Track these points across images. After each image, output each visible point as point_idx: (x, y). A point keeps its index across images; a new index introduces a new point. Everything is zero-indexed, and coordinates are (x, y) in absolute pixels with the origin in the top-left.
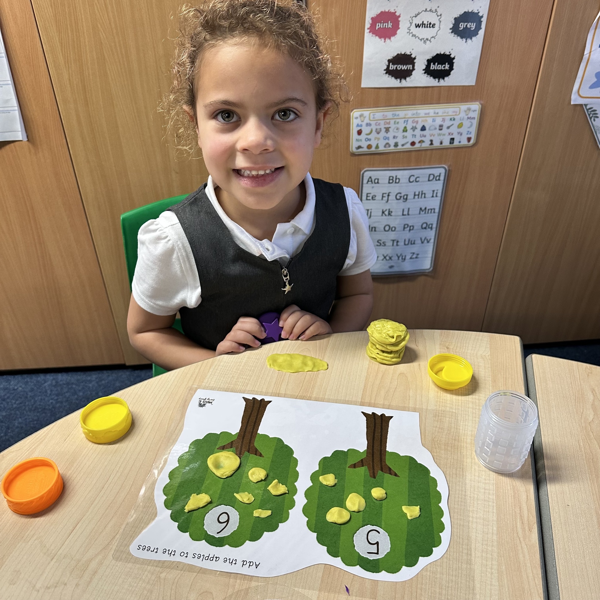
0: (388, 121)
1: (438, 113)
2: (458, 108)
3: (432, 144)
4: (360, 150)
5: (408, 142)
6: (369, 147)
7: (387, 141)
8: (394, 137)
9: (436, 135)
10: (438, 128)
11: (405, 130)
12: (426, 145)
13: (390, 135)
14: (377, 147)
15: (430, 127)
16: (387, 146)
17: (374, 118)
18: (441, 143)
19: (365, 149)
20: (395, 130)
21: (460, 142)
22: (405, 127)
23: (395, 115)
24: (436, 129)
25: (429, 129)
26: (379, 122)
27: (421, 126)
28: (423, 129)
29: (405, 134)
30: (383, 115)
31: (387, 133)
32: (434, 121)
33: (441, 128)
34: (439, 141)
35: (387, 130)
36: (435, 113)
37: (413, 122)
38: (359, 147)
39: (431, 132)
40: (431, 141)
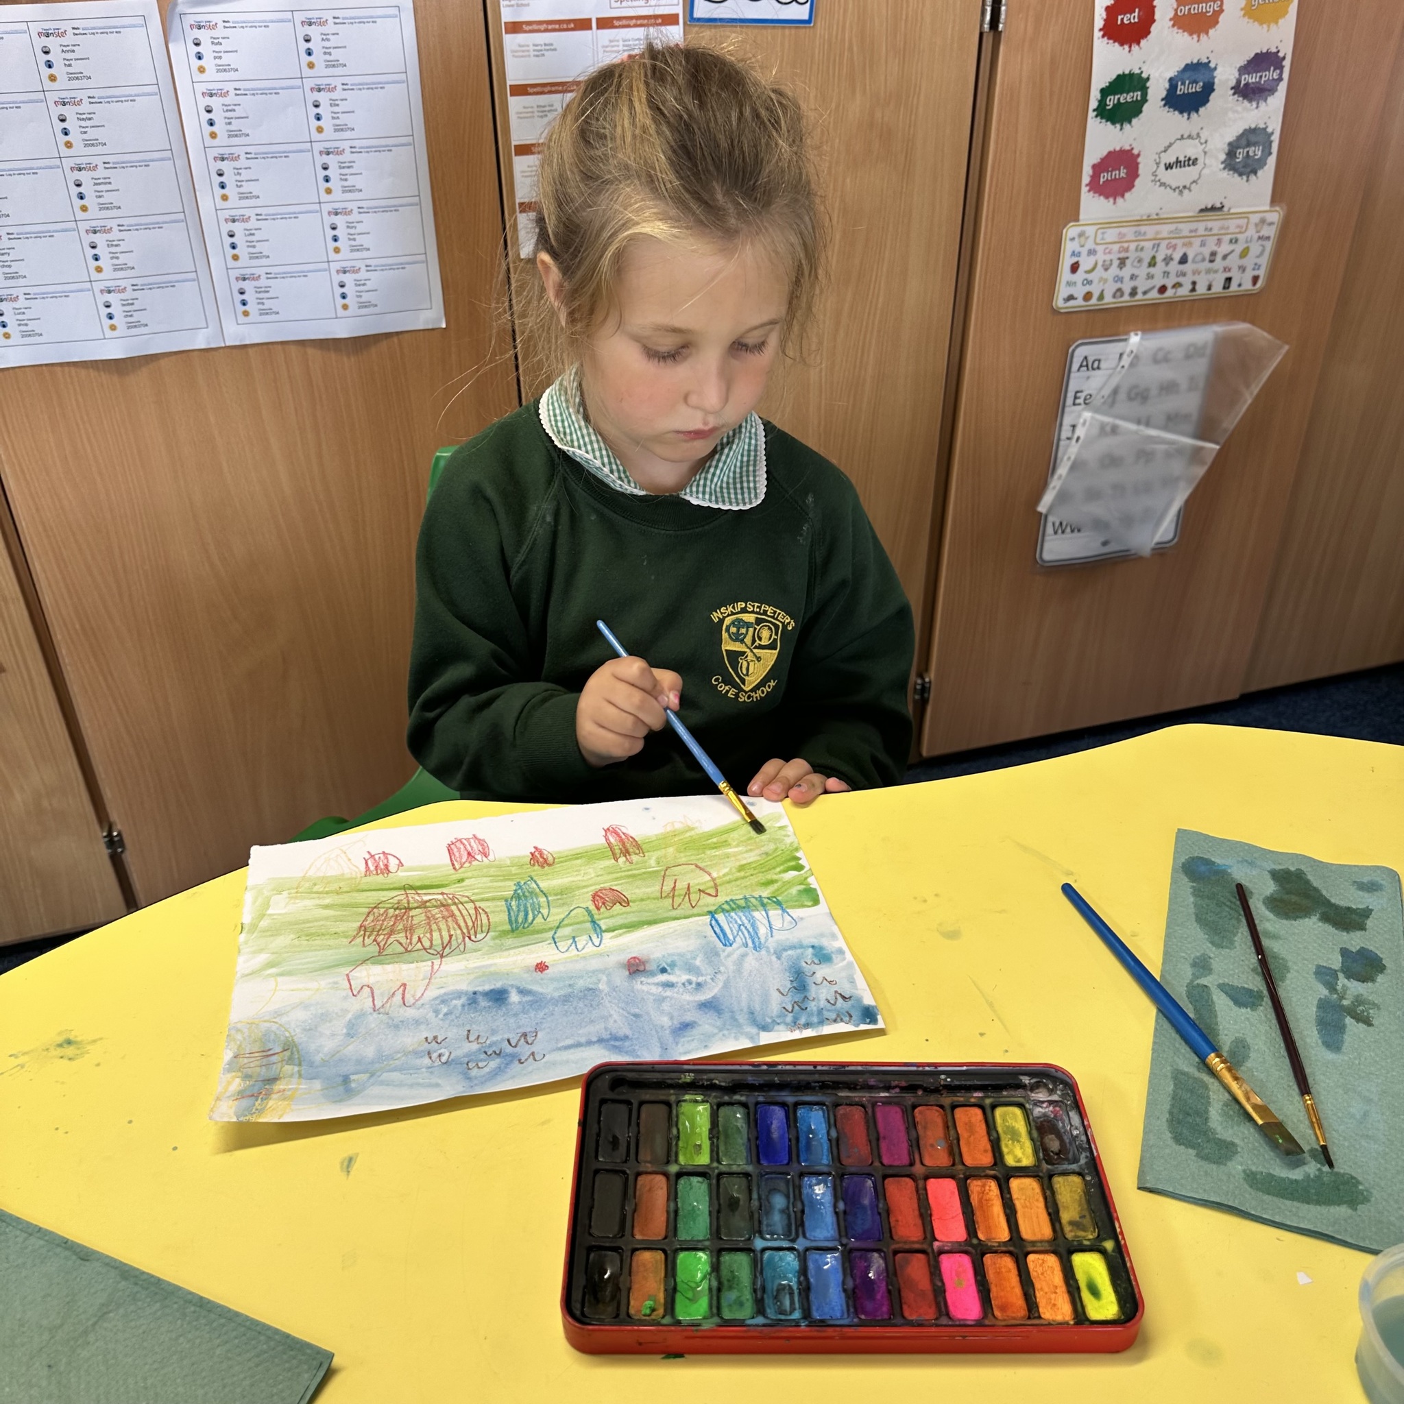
0: (1126, 245)
1: (1211, 229)
2: (1246, 220)
3: (1193, 290)
4: (1072, 303)
5: (1153, 287)
6: (1088, 296)
7: (1119, 285)
8: (1133, 277)
9: (1203, 273)
10: (1207, 257)
11: (1152, 263)
12: (1184, 291)
13: (1126, 272)
14: (1101, 297)
15: (1196, 256)
16: (1118, 294)
17: (1103, 239)
18: (1209, 288)
19: (1080, 302)
20: (1136, 264)
21: (1240, 285)
22: (1154, 258)
23: (1140, 233)
24: (1203, 260)
25: (1194, 261)
26: (1110, 246)
27: (1181, 254)
28: (1183, 260)
29: (1152, 270)
30: (1120, 234)
31: (1121, 268)
32: (1203, 244)
33: (1212, 258)
34: (1207, 284)
35: (1122, 262)
36: (1206, 229)
37: (1168, 248)
38: (1071, 298)
39: (1195, 266)
40: (1194, 283)
